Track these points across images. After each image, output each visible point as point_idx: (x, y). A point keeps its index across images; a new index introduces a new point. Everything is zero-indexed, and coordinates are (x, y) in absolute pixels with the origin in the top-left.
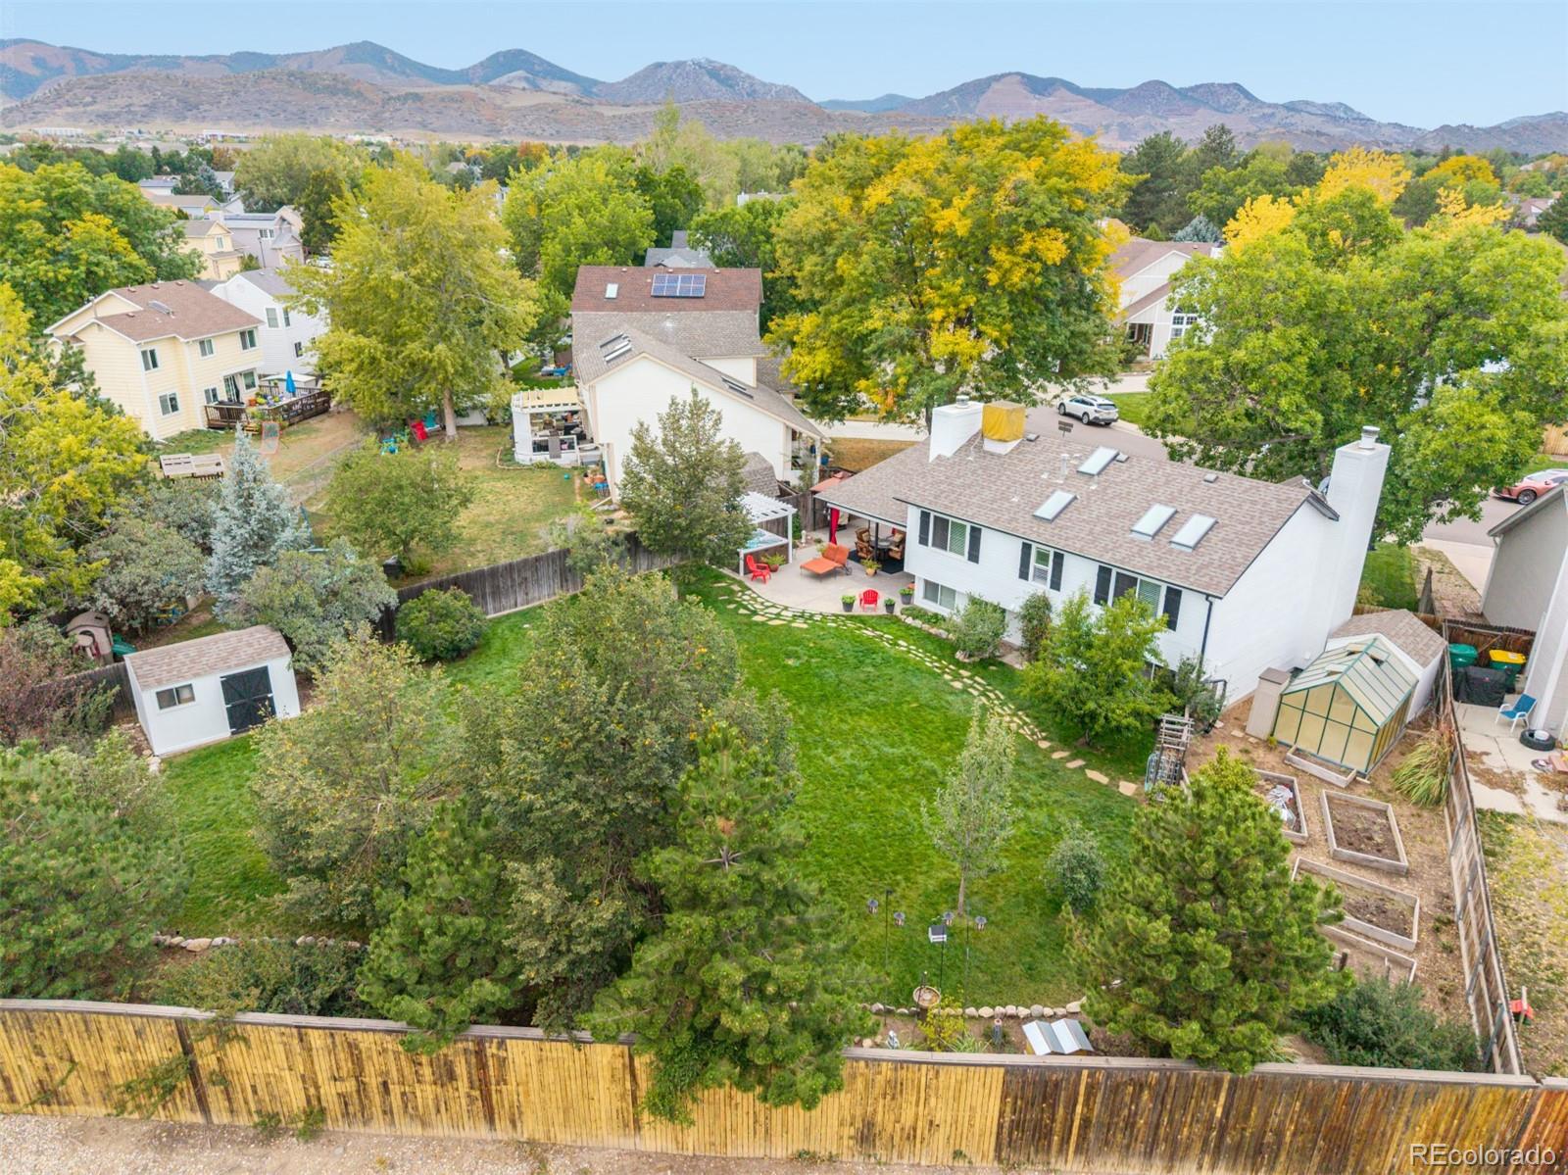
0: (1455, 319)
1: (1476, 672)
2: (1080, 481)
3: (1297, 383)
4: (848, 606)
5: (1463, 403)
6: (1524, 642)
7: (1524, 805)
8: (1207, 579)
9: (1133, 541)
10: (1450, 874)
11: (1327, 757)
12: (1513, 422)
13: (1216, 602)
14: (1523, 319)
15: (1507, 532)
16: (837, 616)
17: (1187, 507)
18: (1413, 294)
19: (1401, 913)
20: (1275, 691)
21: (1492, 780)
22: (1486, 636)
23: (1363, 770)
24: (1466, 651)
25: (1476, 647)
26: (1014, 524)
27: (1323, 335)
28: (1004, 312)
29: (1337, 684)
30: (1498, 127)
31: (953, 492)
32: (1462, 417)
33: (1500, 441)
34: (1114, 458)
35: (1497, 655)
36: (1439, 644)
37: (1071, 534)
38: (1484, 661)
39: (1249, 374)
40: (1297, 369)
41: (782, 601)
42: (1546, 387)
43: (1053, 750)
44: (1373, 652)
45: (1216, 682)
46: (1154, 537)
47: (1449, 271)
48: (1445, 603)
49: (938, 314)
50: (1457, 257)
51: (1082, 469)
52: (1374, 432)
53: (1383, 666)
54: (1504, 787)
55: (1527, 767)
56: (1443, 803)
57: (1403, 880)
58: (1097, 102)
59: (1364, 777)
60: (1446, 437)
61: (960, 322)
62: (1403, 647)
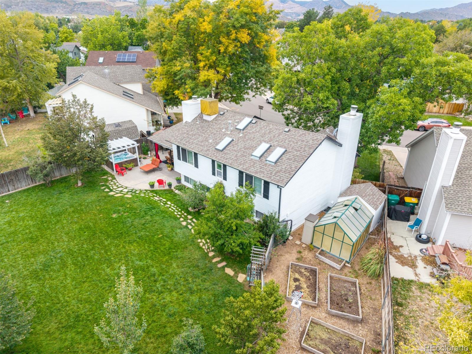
0: (391, 58)
1: (399, 208)
2: (236, 133)
3: (327, 87)
4: (152, 186)
5: (392, 94)
6: (417, 194)
7: (416, 275)
8: (278, 178)
9: (252, 159)
10: (381, 319)
11: (333, 254)
12: (413, 102)
13: (283, 189)
14: (418, 58)
15: (413, 146)
16: (146, 190)
17: (276, 143)
18: (374, 48)
19: (356, 348)
20: (311, 225)
21: (403, 261)
22: (403, 191)
23: (348, 260)
24: (395, 198)
25: (399, 196)
26: (208, 152)
27: (338, 67)
28: (227, 63)
29: (336, 223)
30: (417, 13)
31: (188, 138)
32: (391, 101)
33: (407, 111)
34: (251, 122)
35: (408, 200)
36: (384, 197)
37: (229, 156)
38: (402, 202)
39: (307, 84)
40: (326, 81)
41: (125, 184)
42: (427, 87)
43: (214, 257)
44: (353, 205)
45: (287, 221)
46: (260, 158)
47: (388, 37)
48: (390, 173)
49: (201, 64)
50: (392, 33)
51: (238, 127)
52: (356, 108)
53: (358, 211)
54: (408, 265)
55: (417, 253)
56: (381, 276)
57: (360, 325)
58: (301, 5)
59: (348, 263)
60: (384, 109)
61: (211, 67)
62: (368, 201)
